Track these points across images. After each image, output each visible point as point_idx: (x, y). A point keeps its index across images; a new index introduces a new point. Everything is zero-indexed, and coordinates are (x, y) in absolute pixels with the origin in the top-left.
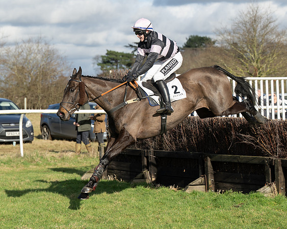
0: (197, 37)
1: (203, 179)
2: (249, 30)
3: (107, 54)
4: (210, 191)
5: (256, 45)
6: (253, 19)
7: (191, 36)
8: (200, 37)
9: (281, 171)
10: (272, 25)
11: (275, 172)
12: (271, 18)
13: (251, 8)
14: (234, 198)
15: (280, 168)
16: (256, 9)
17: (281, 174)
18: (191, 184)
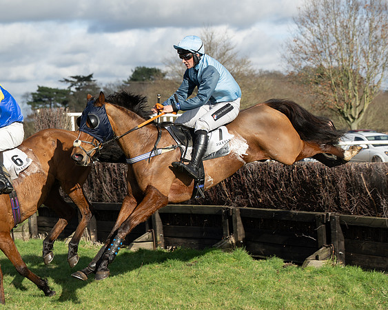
0: (144, 68)
1: (150, 234)
3: (38, 91)
4: (158, 248)
6: (208, 46)
7: (138, 68)
8: (148, 69)
9: (239, 222)
10: (230, 53)
11: (234, 224)
12: (229, 44)
13: (205, 33)
14: (187, 255)
15: (239, 219)
16: (211, 34)
17: (240, 225)
18: (136, 240)
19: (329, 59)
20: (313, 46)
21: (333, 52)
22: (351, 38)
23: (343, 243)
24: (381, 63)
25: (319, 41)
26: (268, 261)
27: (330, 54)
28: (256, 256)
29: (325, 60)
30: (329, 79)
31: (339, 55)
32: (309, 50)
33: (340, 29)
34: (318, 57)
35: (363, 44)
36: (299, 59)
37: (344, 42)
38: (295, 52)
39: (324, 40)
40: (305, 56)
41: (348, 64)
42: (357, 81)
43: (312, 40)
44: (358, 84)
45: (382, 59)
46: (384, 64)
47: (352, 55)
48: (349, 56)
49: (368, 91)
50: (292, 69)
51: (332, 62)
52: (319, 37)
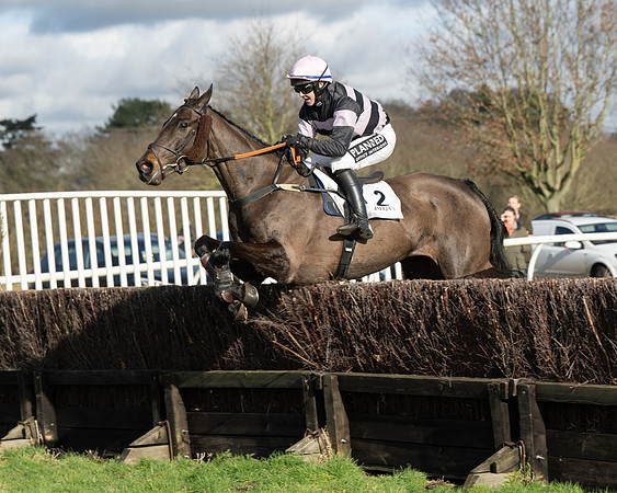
0: (137, 102)
1: (163, 430)
2: (254, 80)
4: (179, 457)
5: (271, 115)
6: (263, 54)
7: (124, 100)
8: (144, 102)
9: (338, 402)
11: (326, 405)
13: (255, 29)
14: (236, 470)
15: (337, 396)
16: (267, 31)
17: (339, 409)
18: (135, 443)
19: (500, 73)
20: (469, 49)
21: (508, 61)
22: (542, 32)
23: (543, 438)
24: (602, 79)
25: (481, 40)
26: (396, 477)
27: (503, 64)
28: (373, 468)
29: (494, 77)
30: (502, 113)
31: (520, 65)
32: (461, 57)
33: (519, 15)
34: (479, 72)
35: (566, 41)
36: (442, 76)
37: (528, 40)
38: (433, 61)
39: (490, 37)
40: (452, 70)
41: (536, 82)
42: (556, 117)
43: (466, 38)
44: (558, 122)
45: (605, 72)
46: (609, 81)
47: (546, 65)
48: (540, 68)
49: (579, 135)
50: (428, 96)
51: (506, 80)
52: (480, 31)
